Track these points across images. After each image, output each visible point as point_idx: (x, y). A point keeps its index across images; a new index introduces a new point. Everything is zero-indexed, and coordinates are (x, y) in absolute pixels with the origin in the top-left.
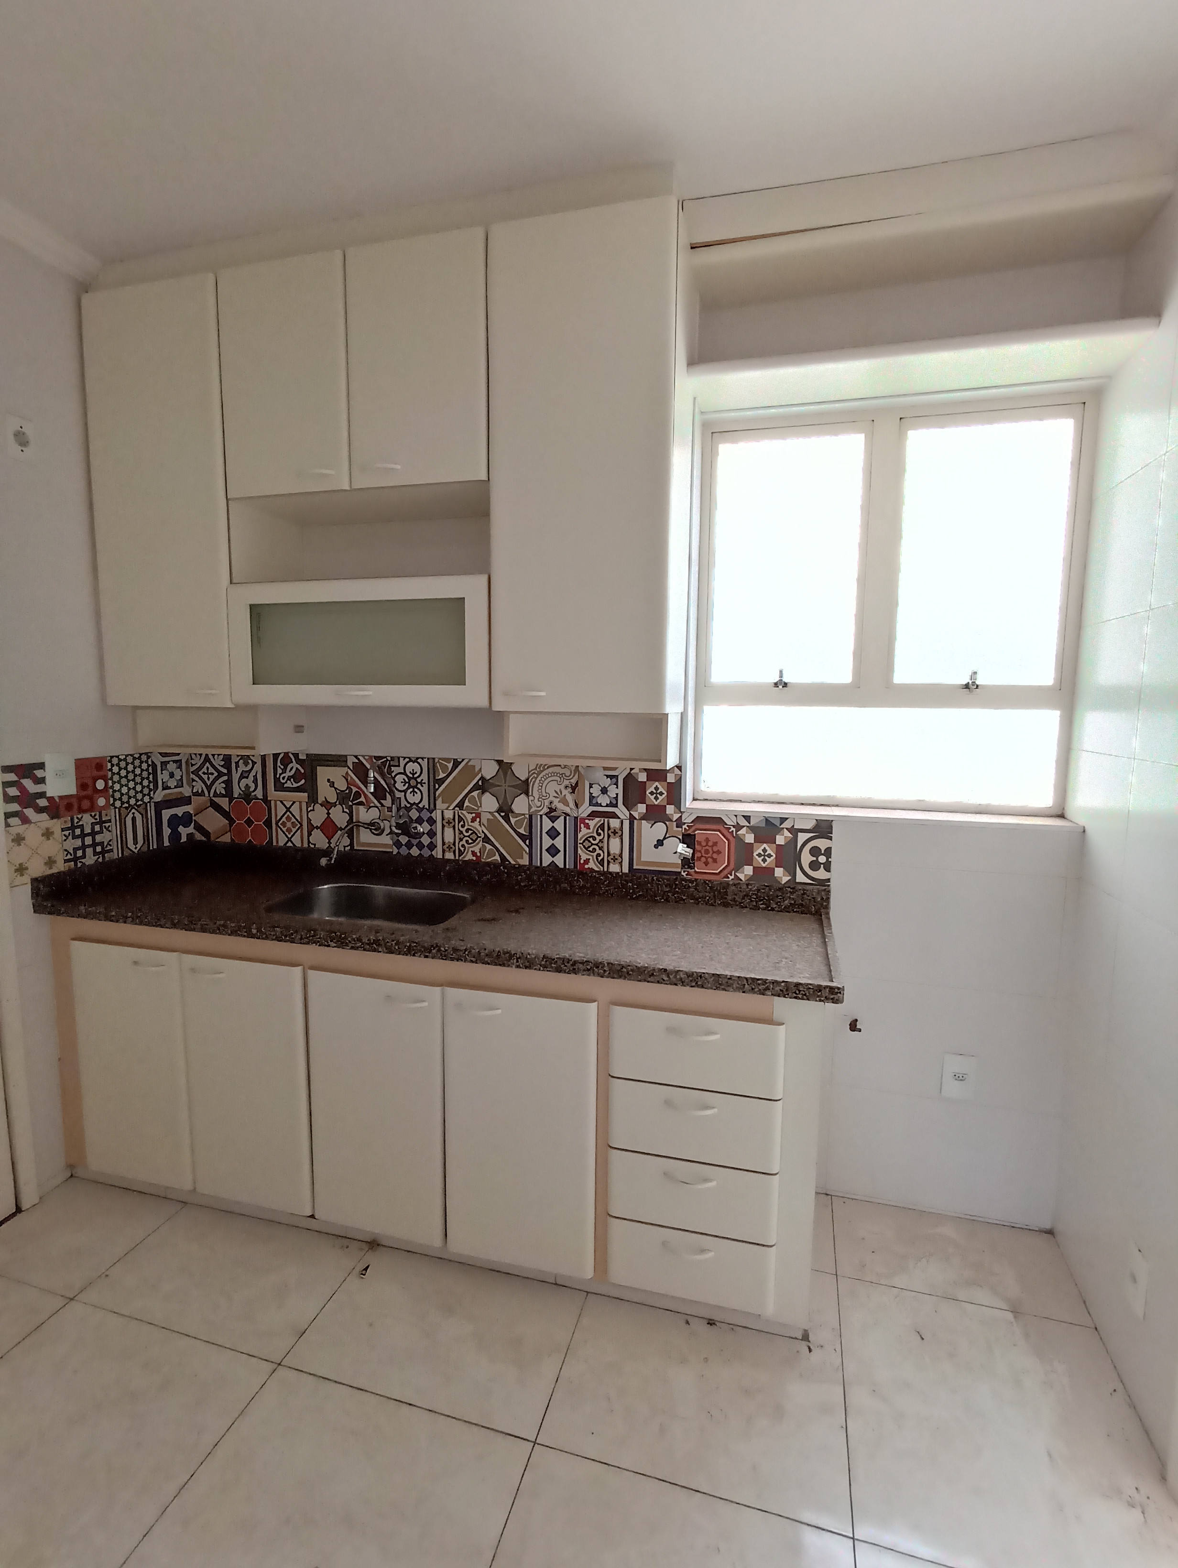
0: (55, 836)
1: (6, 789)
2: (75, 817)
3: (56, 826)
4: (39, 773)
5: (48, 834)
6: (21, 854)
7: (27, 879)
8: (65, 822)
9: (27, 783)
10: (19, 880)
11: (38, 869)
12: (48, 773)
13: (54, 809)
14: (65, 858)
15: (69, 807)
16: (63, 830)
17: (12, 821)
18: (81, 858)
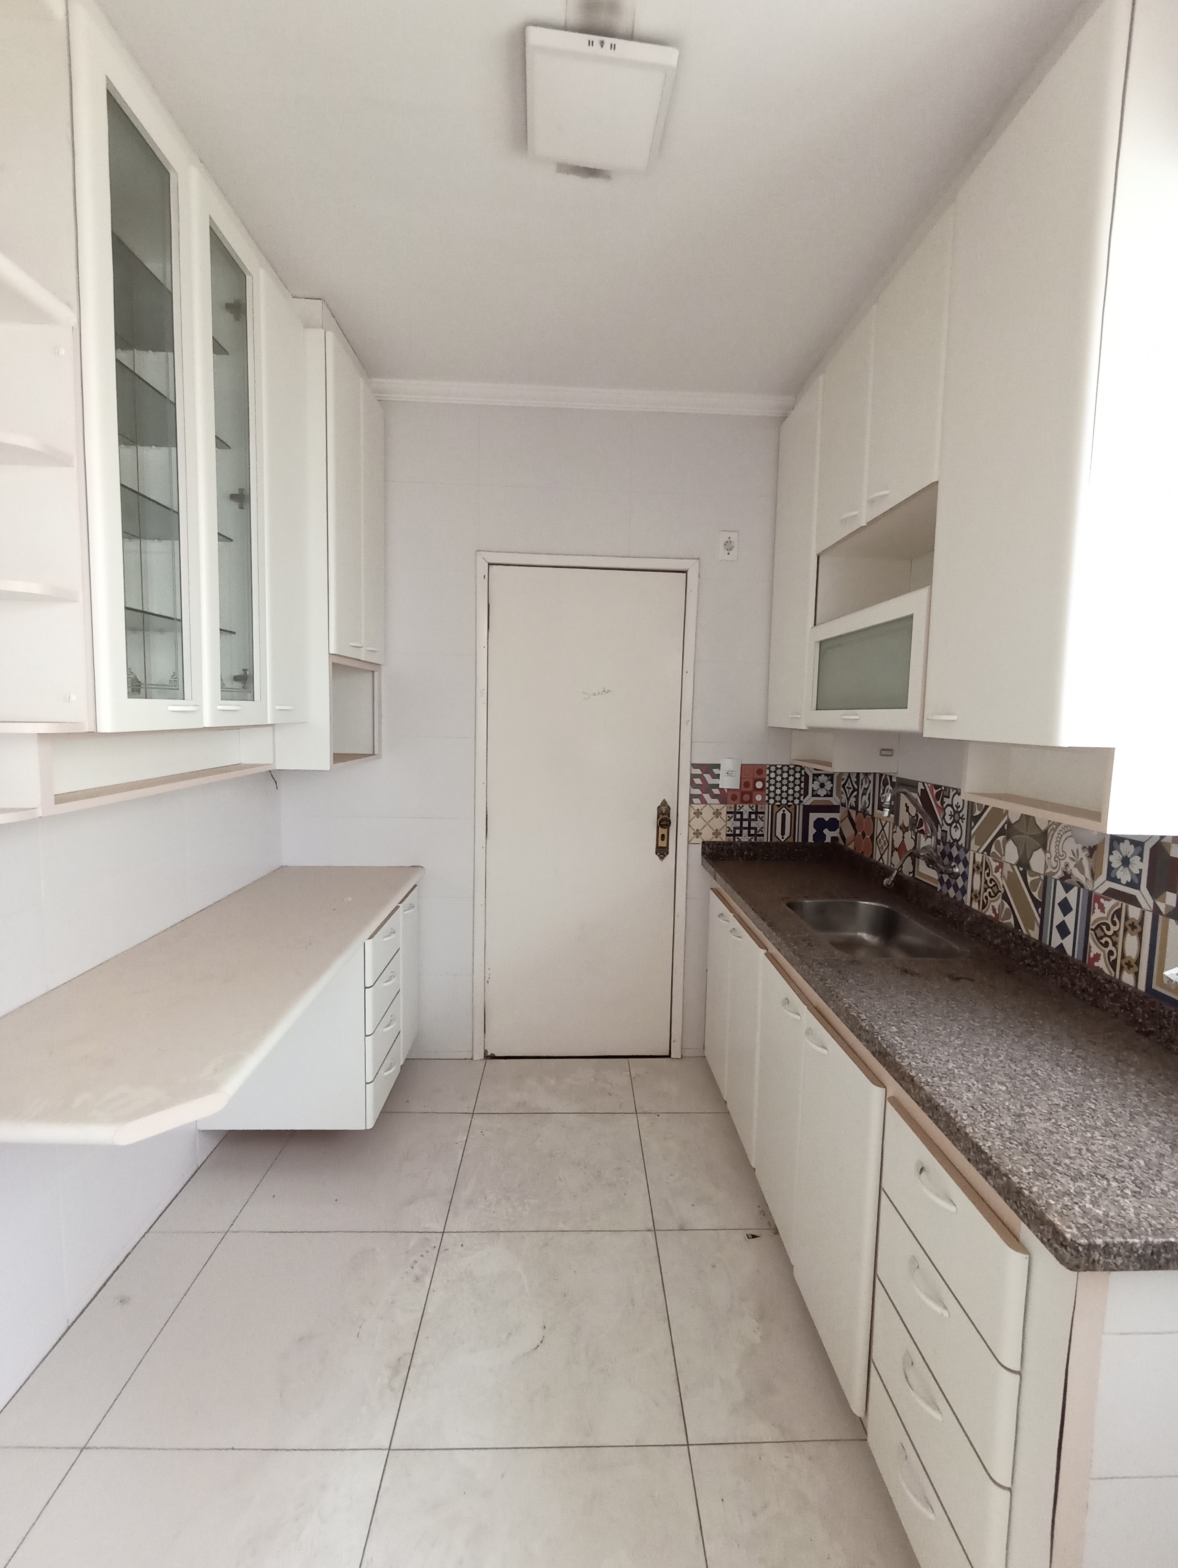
0: (722, 816)
1: (694, 779)
2: (737, 806)
3: (724, 810)
4: (716, 771)
5: (717, 814)
6: (698, 823)
7: (700, 841)
8: (730, 808)
9: (707, 777)
10: (695, 840)
11: (708, 835)
12: (722, 772)
13: (724, 797)
14: (728, 833)
15: (734, 798)
16: (728, 813)
17: (695, 800)
18: (738, 835)
